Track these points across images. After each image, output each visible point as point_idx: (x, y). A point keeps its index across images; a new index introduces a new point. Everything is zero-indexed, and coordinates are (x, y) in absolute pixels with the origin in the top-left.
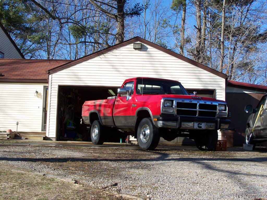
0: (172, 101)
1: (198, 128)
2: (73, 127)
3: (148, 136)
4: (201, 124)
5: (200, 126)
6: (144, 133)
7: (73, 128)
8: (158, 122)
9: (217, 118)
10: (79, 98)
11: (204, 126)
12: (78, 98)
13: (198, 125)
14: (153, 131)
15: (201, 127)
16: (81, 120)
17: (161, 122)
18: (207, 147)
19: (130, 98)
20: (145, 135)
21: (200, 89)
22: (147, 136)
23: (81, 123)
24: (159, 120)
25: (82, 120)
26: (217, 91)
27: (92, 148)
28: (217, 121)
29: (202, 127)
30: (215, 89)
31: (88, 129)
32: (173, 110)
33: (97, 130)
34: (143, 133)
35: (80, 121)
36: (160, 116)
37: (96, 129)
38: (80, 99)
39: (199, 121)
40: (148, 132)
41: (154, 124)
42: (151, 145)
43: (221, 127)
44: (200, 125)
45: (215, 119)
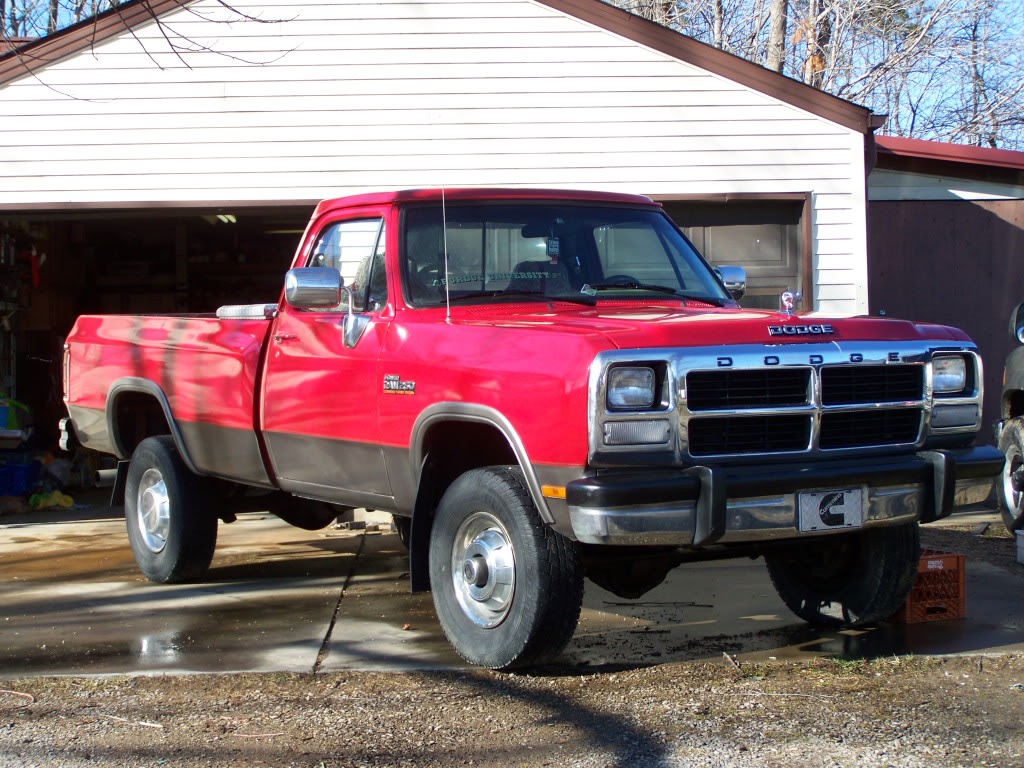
0: (659, 369)
1: (822, 527)
2: (19, 433)
3: (509, 589)
4: (841, 501)
5: (834, 510)
6: (475, 565)
7: (18, 439)
8: (572, 514)
9: (926, 447)
10: (39, 255)
11: (856, 509)
12: (34, 253)
13: (823, 505)
14: (539, 558)
15: (839, 519)
16: (62, 425)
17: (596, 513)
18: (856, 613)
19: (369, 326)
20: (483, 579)
21: (724, 195)
22: (500, 585)
23: (63, 443)
24: (576, 497)
25: (70, 427)
26: (820, 203)
27: (154, 679)
28: (930, 469)
29: (846, 521)
30: (808, 194)
31: (111, 479)
32: (665, 426)
33: (163, 494)
34: (468, 568)
35: (58, 434)
36: (587, 468)
37: (157, 490)
38: (43, 257)
39: (829, 479)
40: (501, 556)
41: (546, 516)
42: (527, 647)
43: (956, 497)
44: (835, 504)
45: (913, 451)
